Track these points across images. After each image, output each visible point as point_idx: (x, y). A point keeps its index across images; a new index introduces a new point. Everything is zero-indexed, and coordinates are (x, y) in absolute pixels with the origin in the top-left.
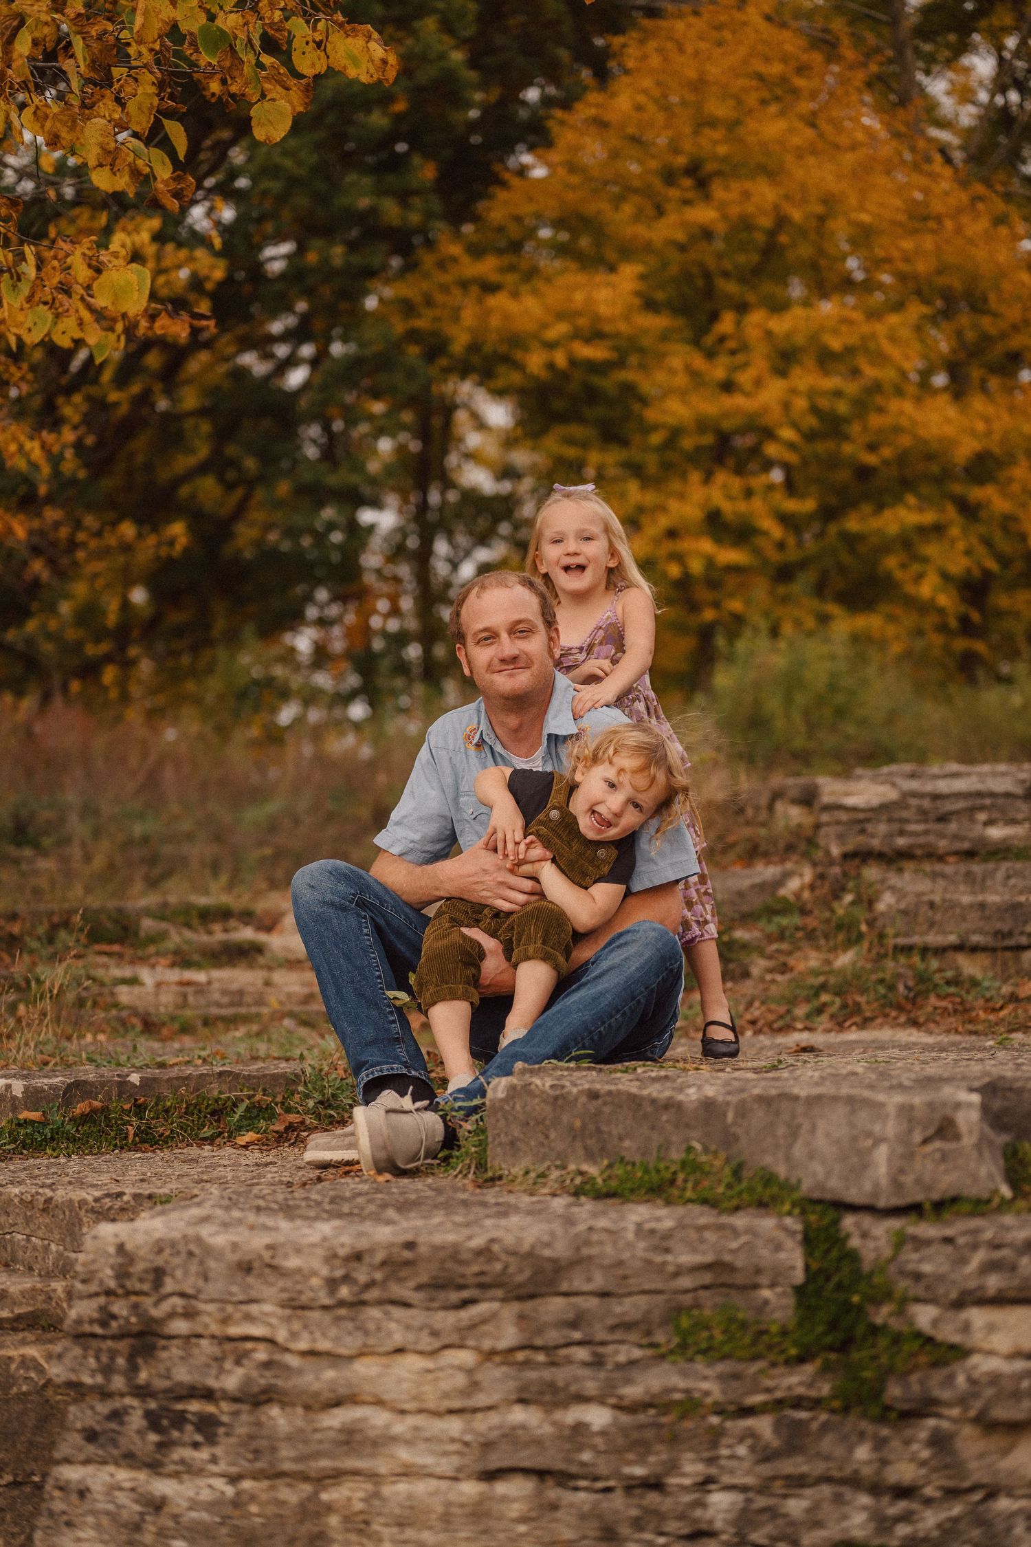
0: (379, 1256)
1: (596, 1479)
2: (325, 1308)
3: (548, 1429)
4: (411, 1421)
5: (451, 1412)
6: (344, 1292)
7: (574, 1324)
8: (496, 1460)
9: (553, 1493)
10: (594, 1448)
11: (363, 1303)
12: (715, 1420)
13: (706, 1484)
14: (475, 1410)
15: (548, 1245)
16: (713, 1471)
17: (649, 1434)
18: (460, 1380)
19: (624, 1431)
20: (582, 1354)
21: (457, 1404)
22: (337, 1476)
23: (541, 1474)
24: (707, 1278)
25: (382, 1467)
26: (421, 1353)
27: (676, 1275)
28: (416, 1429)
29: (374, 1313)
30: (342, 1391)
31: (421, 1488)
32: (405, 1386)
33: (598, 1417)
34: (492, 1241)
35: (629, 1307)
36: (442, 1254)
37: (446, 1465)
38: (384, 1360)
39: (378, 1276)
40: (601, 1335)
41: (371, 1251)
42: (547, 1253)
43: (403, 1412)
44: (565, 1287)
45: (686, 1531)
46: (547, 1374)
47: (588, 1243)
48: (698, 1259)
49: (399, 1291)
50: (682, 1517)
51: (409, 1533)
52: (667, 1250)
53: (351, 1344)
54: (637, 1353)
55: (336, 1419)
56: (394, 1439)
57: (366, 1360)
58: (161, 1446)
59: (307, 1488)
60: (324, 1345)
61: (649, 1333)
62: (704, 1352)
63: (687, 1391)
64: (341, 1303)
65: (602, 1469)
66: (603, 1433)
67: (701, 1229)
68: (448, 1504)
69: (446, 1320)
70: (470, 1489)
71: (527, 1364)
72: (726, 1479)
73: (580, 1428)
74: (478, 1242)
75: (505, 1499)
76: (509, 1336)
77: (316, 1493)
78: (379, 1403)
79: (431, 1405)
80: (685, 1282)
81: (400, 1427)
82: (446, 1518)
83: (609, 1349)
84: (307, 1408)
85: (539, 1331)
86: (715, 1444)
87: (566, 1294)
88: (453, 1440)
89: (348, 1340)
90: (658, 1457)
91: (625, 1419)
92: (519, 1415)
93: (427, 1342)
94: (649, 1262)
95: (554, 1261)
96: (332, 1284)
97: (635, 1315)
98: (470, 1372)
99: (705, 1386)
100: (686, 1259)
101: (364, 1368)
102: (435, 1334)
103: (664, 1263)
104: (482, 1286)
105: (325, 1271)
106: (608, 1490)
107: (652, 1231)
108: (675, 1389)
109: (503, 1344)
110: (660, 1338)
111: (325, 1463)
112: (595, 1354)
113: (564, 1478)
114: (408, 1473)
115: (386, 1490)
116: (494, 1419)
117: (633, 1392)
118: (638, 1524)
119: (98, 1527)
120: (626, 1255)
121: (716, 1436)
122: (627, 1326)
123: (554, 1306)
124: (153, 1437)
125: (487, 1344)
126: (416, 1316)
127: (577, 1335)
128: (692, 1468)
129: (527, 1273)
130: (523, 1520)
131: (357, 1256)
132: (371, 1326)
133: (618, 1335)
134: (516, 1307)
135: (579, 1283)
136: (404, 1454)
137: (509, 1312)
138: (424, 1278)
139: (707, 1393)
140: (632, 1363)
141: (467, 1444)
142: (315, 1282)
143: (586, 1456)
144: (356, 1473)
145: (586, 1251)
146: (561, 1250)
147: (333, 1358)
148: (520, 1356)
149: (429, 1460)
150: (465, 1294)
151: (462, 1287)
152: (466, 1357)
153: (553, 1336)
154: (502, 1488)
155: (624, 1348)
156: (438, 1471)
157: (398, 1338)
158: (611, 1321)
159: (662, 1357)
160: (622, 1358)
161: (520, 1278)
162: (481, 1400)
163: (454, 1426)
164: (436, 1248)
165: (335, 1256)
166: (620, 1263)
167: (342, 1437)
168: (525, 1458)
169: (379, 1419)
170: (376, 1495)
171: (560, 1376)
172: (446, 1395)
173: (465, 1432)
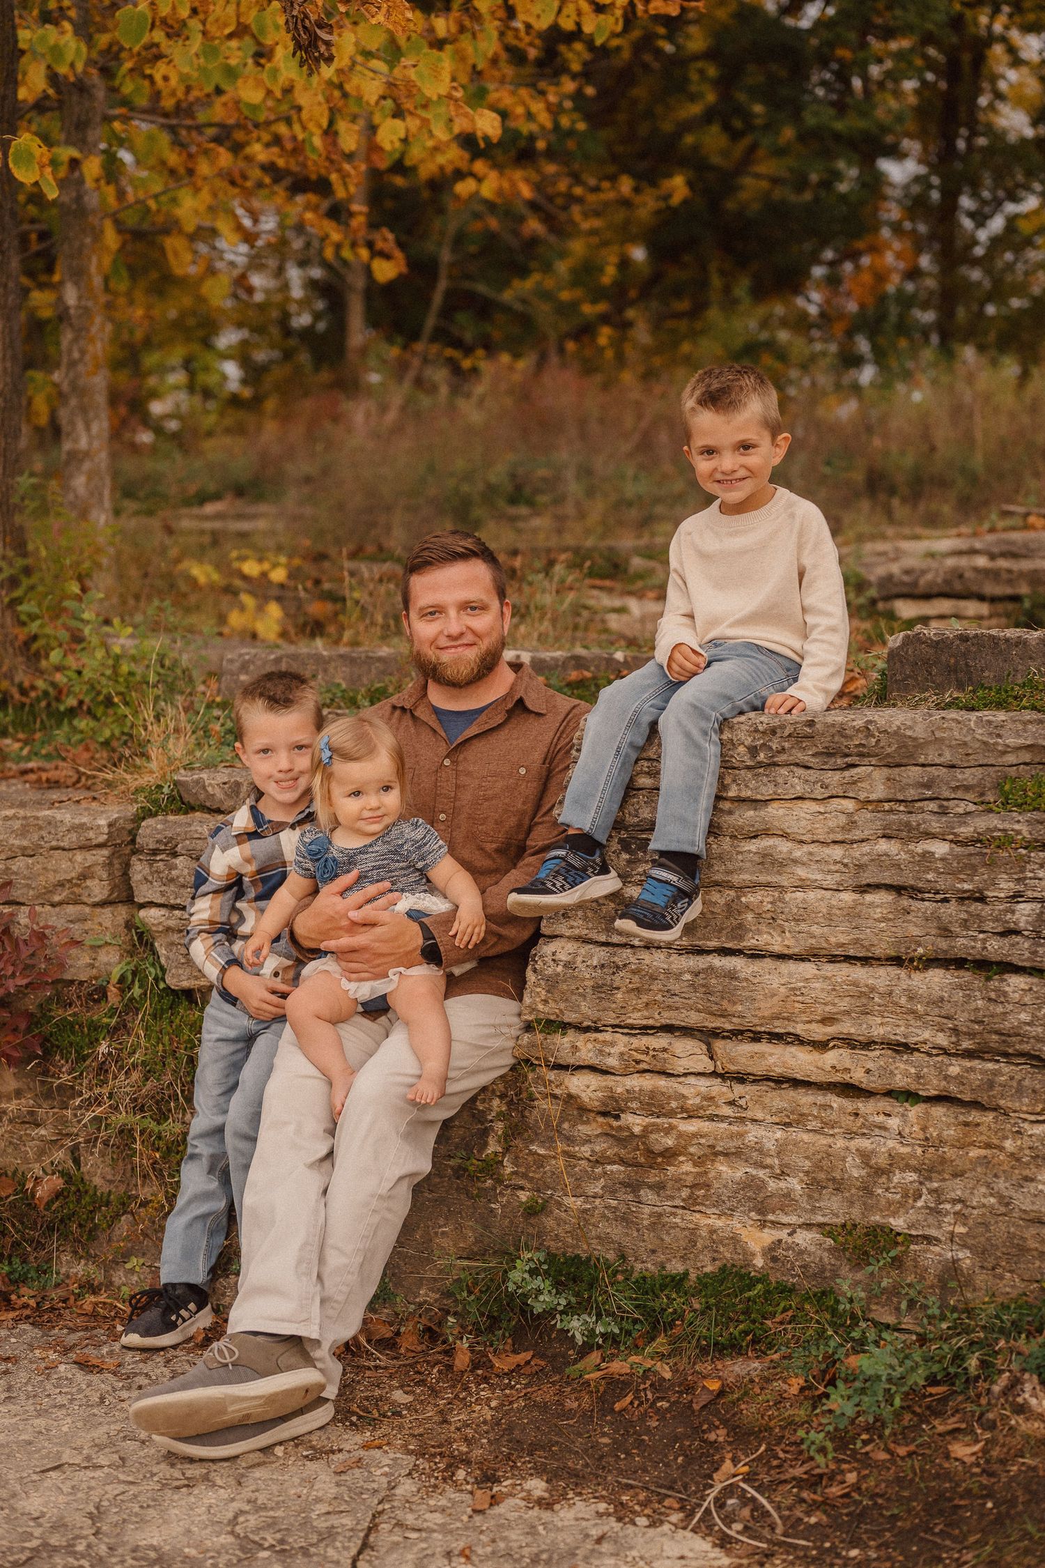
0: (787, 733)
1: (937, 893)
2: (749, 768)
3: (904, 856)
4: (806, 848)
5: (835, 842)
6: (762, 757)
7: (928, 786)
8: (867, 877)
9: (905, 902)
10: (936, 870)
11: (775, 764)
12: (1023, 852)
13: (1016, 897)
14: (852, 842)
15: (910, 728)
16: (1021, 888)
17: (976, 860)
18: (843, 820)
19: (957, 857)
20: (932, 806)
21: (839, 837)
22: (755, 886)
23: (898, 889)
24: (1027, 757)
25: (784, 881)
26: (815, 799)
27: (1004, 753)
28: (811, 854)
29: (784, 771)
30: (757, 826)
31: (812, 895)
32: (804, 823)
33: (940, 849)
34: (870, 722)
35: (969, 776)
36: (833, 730)
37: (830, 881)
38: (788, 805)
39: (786, 745)
40: (946, 794)
41: (782, 727)
42: (909, 733)
43: (802, 842)
44: (922, 760)
45: (1000, 929)
46: (904, 817)
47: (939, 728)
48: (1021, 741)
49: (800, 756)
50: (997, 920)
51: (803, 926)
52: (999, 736)
53: (767, 791)
54: (972, 807)
55: (753, 846)
56: (795, 861)
57: (775, 805)
58: (629, 862)
59: (732, 893)
60: (746, 793)
61: (982, 794)
62: (1020, 806)
63: (1004, 830)
64: (761, 765)
65: (941, 885)
66: (942, 859)
67: (1025, 723)
68: (831, 907)
69: (834, 778)
70: (848, 897)
71: (891, 811)
72: (1030, 894)
73: (927, 855)
74: (859, 723)
75: (871, 905)
76: (879, 792)
77: (739, 898)
78: (785, 836)
79: (821, 838)
80: (1011, 759)
81: (797, 854)
82: (829, 917)
83: (951, 803)
84: (733, 837)
85: (902, 789)
86: (1023, 870)
87: (923, 765)
88: (836, 862)
89: (763, 789)
90: (982, 876)
91: (958, 849)
92: (883, 846)
93: (819, 793)
94: (985, 743)
95: (915, 739)
96: (753, 751)
97: (972, 782)
98: (850, 815)
99: (1017, 827)
100: (1012, 741)
101: (775, 810)
102: (825, 786)
103: (996, 744)
104: (861, 755)
105: (748, 741)
106: (946, 900)
107: (990, 722)
108: (996, 829)
109: (873, 797)
110: (990, 797)
111: (746, 877)
112: (940, 806)
113: (913, 892)
114: (802, 886)
115: (788, 897)
116: (866, 848)
117: (965, 831)
118: (965, 924)
119: (585, 918)
120: (968, 739)
121: (1022, 862)
122: (967, 788)
123: (914, 773)
124: (625, 856)
125: (862, 796)
126: (812, 775)
127: (929, 793)
128: (1006, 886)
129: (894, 747)
130: (884, 919)
131: (773, 732)
132: (780, 780)
133: (959, 794)
134: (886, 771)
135: (932, 757)
136: (801, 872)
137: (879, 775)
138: (820, 749)
139: (1018, 832)
140: (968, 813)
141: (846, 865)
142: (741, 749)
143: (930, 876)
144: (767, 885)
145: (938, 734)
146: (920, 732)
147: (754, 803)
148: (887, 806)
149: (819, 877)
150: (849, 760)
151: (847, 755)
152: (849, 805)
153: (912, 793)
154: (869, 898)
155: (962, 804)
156: (825, 884)
157: (799, 789)
158: (954, 784)
159: (991, 811)
160: (961, 810)
161: (889, 750)
162: (857, 834)
163: (837, 852)
164: (827, 726)
165: (757, 731)
166: (965, 744)
167: (757, 859)
168: (887, 877)
169: (783, 847)
170: (781, 900)
171: (914, 819)
172: (832, 831)
173: (844, 856)
